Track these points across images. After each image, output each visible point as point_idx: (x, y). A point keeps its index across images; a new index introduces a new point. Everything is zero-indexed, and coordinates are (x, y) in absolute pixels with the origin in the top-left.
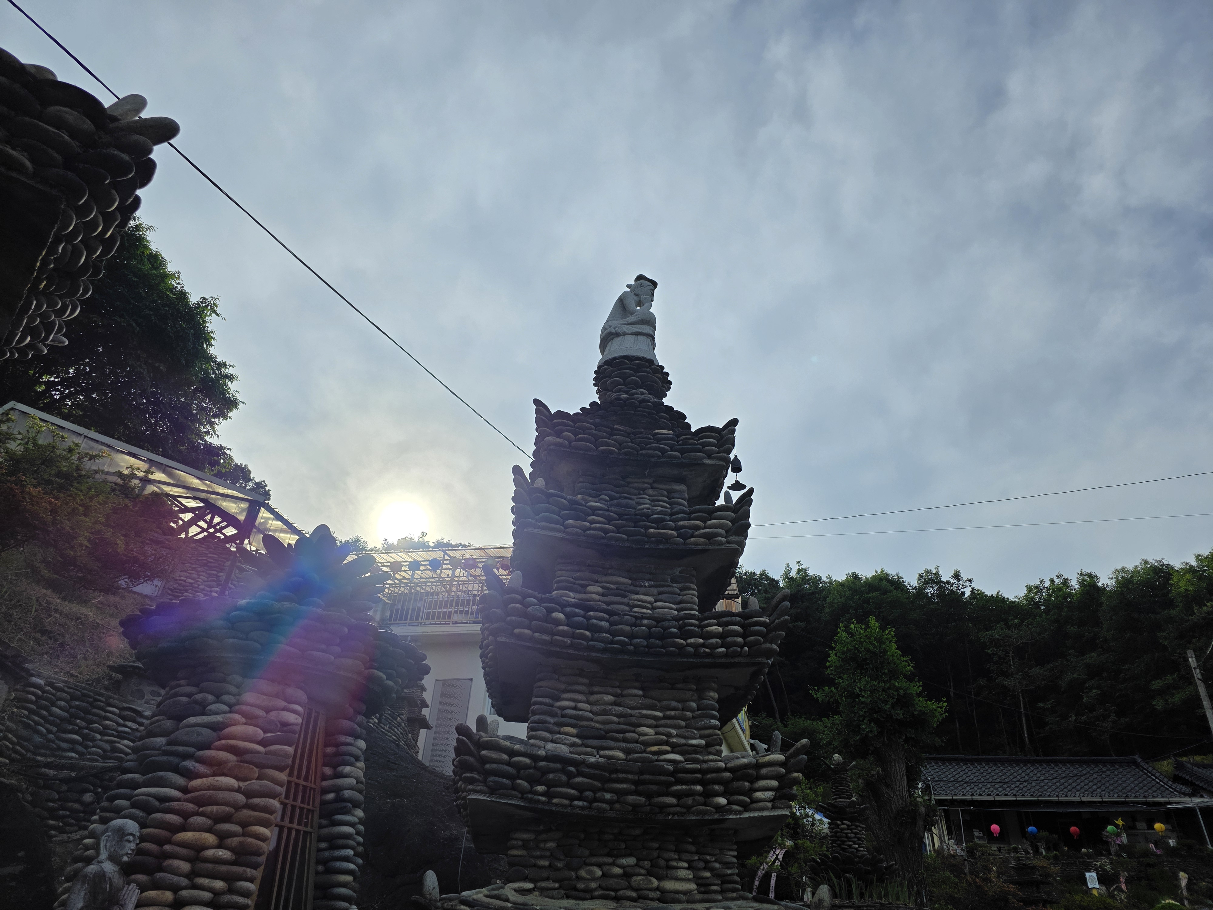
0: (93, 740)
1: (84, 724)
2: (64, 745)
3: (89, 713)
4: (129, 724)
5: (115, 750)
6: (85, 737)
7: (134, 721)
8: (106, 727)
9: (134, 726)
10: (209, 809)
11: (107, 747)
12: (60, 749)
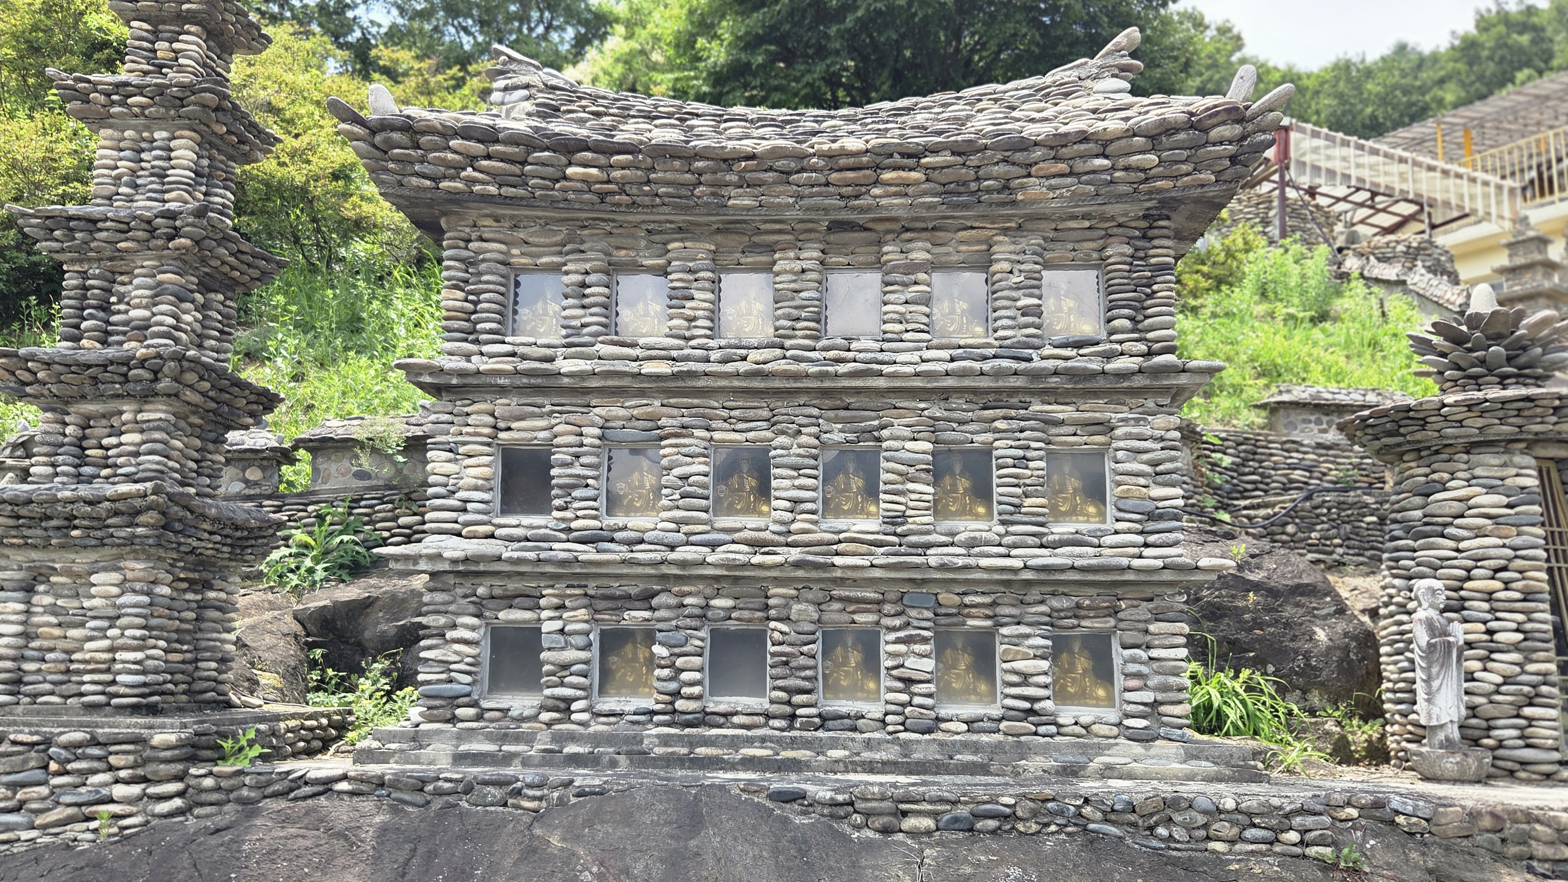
0: (1269, 477)
1: (1256, 465)
2: (1249, 486)
3: (1255, 453)
4: (1294, 455)
5: (1291, 481)
6: (1262, 475)
7: (1298, 451)
8: (1275, 463)
9: (1300, 456)
10: (1485, 563)
11: (1284, 480)
12: (1246, 490)
